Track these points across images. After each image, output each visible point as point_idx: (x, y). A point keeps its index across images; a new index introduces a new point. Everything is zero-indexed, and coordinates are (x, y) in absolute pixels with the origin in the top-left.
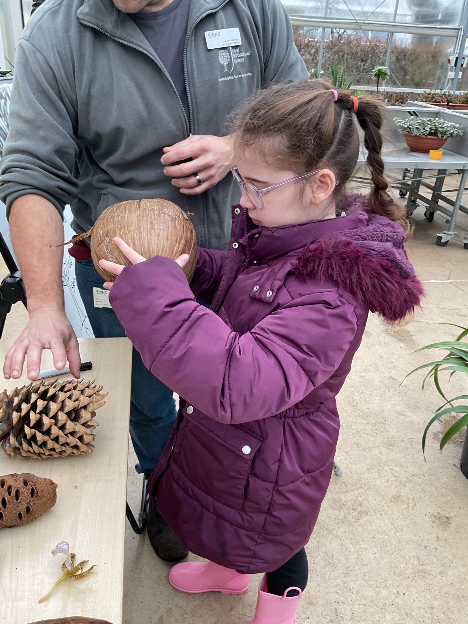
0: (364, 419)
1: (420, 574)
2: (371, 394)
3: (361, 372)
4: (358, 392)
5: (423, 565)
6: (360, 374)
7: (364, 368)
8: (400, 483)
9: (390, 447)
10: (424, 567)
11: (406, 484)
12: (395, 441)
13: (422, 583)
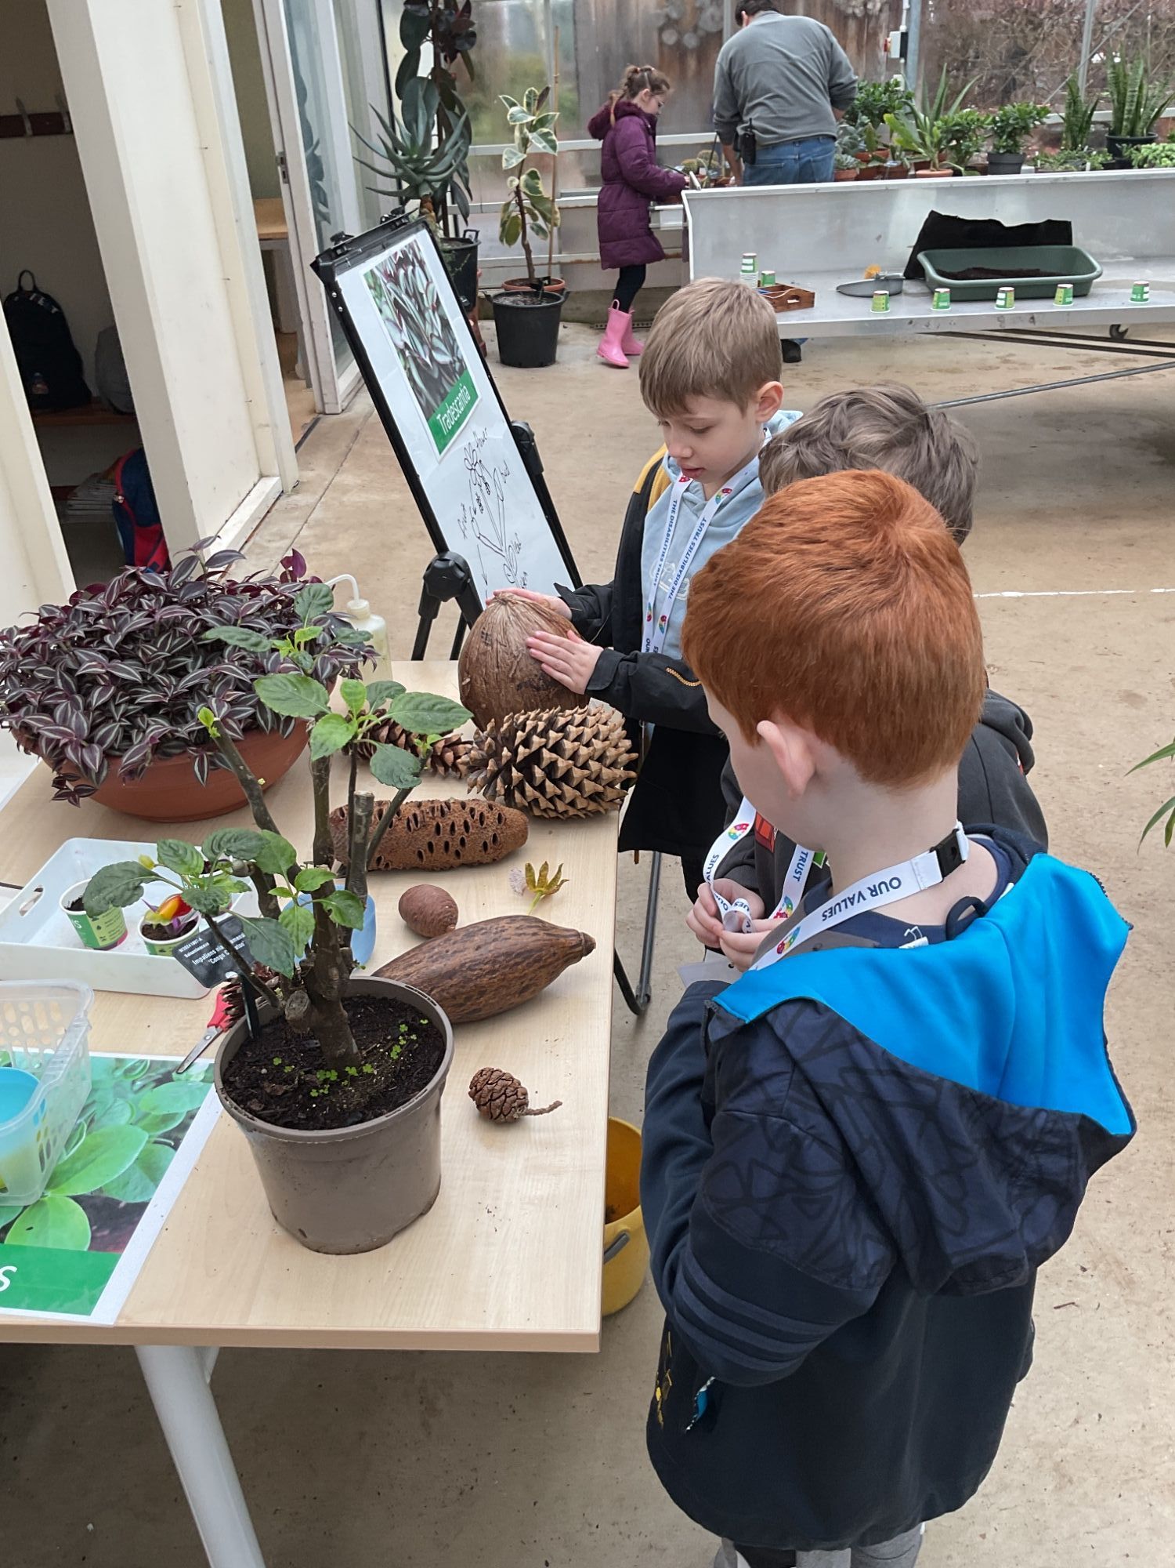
0: (1095, 860)
1: (1159, 1113)
2: (1120, 816)
3: (1104, 775)
4: (1090, 812)
5: (1167, 1101)
6: (1102, 778)
7: (1113, 766)
8: (1150, 971)
9: (1143, 911)
10: (1170, 1103)
11: (1162, 974)
12: (1155, 900)
13: (1161, 1127)
